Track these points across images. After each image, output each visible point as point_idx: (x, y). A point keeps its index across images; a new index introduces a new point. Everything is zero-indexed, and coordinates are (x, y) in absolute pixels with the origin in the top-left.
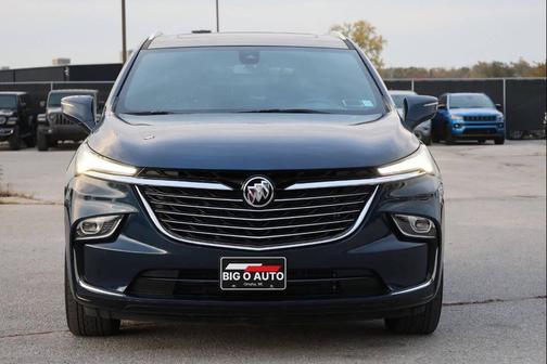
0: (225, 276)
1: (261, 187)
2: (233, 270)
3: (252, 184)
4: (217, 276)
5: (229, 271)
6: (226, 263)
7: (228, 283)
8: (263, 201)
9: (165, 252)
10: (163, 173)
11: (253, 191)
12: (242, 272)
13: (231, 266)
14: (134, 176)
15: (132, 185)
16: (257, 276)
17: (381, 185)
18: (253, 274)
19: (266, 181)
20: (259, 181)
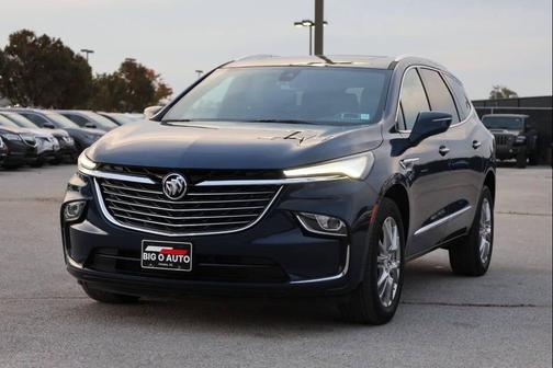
0: (145, 256)
1: (176, 182)
2: (151, 252)
3: (169, 179)
4: (139, 256)
5: (148, 252)
6: (146, 245)
7: (147, 262)
8: (177, 194)
9: (105, 233)
10: (113, 168)
11: (170, 185)
12: (157, 253)
13: (149, 248)
14: (94, 169)
15: (92, 177)
16: (169, 258)
17: (286, 185)
18: (166, 256)
19: (181, 177)
20: (175, 177)
